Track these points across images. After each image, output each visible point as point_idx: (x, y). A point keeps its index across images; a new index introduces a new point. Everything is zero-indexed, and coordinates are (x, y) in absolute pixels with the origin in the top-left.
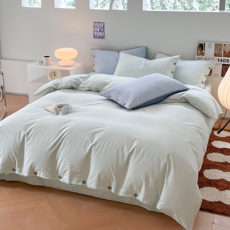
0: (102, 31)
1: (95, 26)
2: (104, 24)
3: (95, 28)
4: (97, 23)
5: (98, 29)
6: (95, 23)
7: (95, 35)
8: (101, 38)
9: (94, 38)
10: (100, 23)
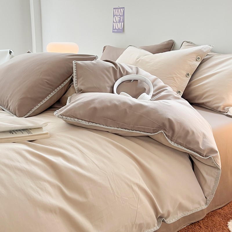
0: (121, 20)
1: (115, 15)
2: (124, 9)
3: (114, 17)
4: (117, 8)
5: (118, 19)
6: (114, 10)
7: (114, 28)
8: (120, 31)
9: (113, 32)
10: (120, 9)
